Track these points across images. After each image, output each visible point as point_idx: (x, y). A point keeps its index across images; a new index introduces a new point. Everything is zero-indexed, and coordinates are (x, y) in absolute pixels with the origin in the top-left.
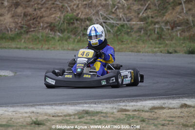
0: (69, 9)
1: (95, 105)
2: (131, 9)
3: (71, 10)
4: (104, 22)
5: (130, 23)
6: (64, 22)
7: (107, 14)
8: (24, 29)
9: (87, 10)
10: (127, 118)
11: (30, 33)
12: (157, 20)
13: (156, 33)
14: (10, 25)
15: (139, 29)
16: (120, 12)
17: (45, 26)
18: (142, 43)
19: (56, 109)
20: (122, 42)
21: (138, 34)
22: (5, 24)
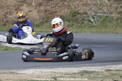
0: (73, 7)
1: (91, 67)
2: (112, 7)
3: (74, 8)
4: (95, 15)
5: (111, 15)
6: (70, 15)
7: (96, 10)
8: (45, 20)
9: (84, 7)
10: (111, 75)
11: (49, 22)
14: (36, 18)
15: (117, 19)
16: (105, 8)
18: (119, 27)
19: (66, 70)
20: (107, 27)
21: (116, 22)
22: (33, 17)
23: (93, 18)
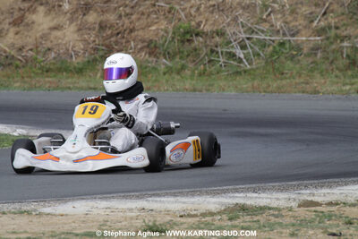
0: (183, 14)
1: (256, 195)
2: (297, 14)
3: (186, 17)
4: (248, 39)
5: (295, 38)
6: (173, 38)
7: (252, 24)
8: (101, 53)
9: (216, 16)
10: (318, 219)
12: (345, 33)
13: (345, 56)
14: (74, 47)
15: (312, 49)
16: (276, 19)
17: (139, 47)
19: (184, 203)
21: (310, 60)
22: (65, 44)
23: (243, 47)
